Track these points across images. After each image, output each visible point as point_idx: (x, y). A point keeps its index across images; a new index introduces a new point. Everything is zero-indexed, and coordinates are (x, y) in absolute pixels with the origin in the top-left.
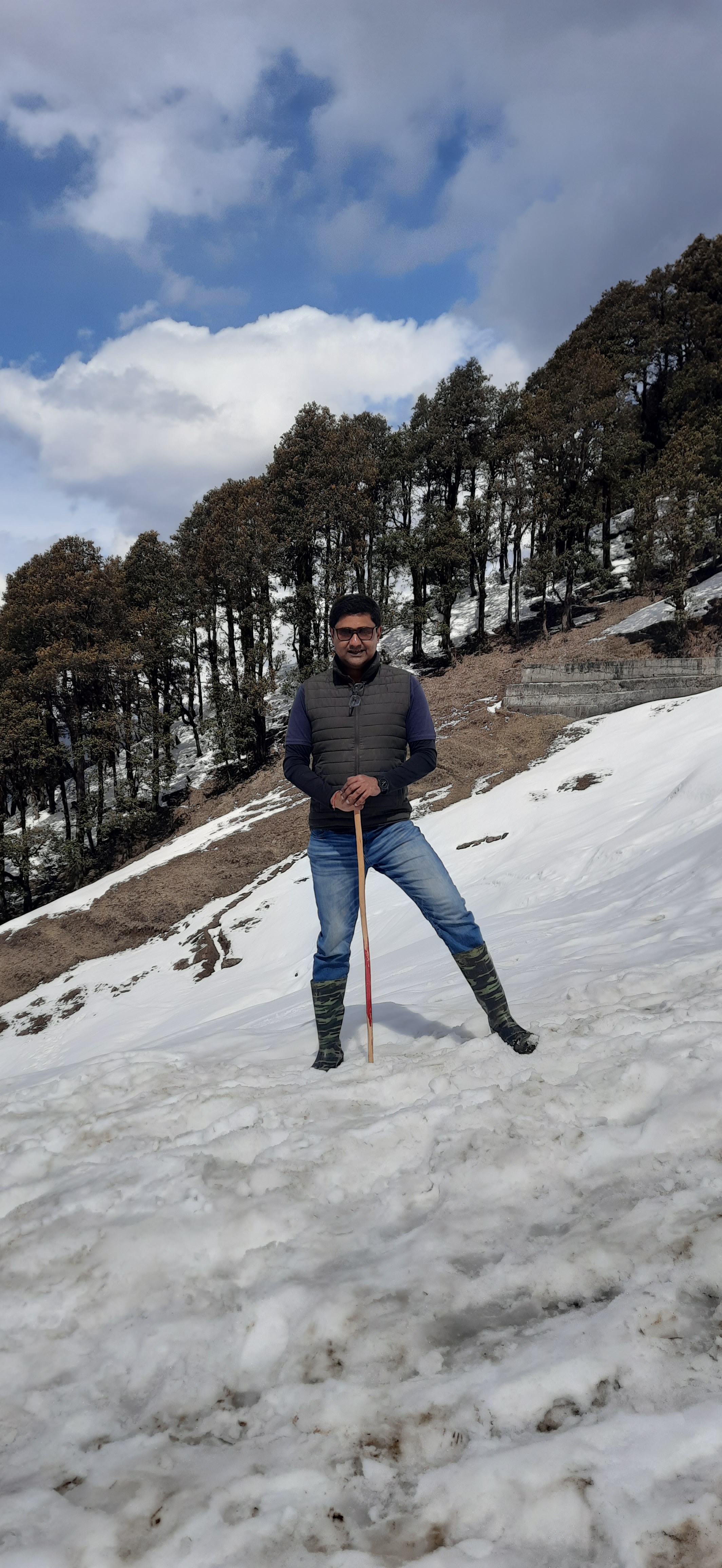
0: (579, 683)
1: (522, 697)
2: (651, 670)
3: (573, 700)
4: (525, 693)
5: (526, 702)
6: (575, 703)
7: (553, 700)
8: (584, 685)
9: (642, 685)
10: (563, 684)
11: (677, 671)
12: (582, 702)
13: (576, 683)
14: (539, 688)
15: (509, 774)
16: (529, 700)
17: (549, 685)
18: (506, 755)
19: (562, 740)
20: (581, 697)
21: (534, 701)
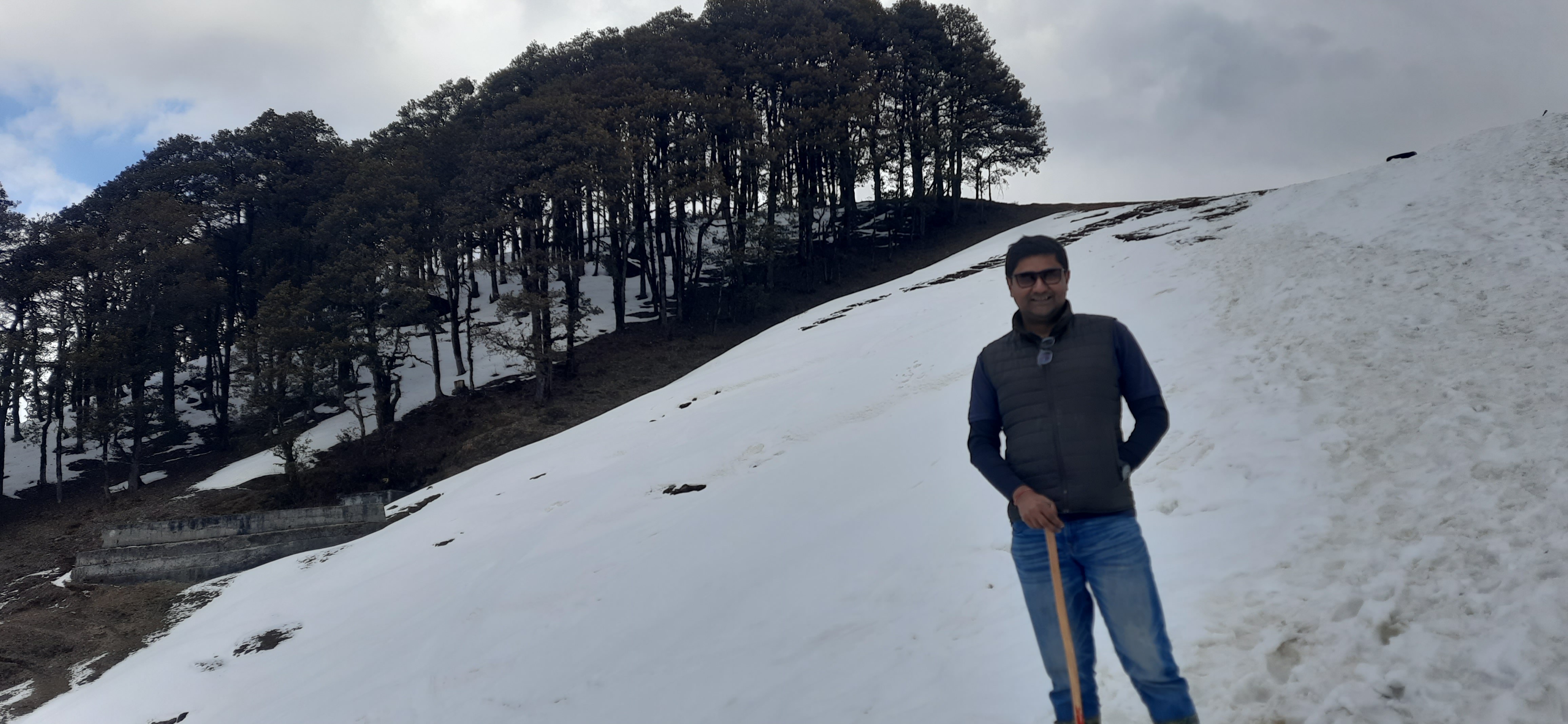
0: (192, 542)
1: (106, 564)
2: (287, 521)
3: (186, 561)
4: (113, 559)
5: (113, 570)
6: (187, 565)
7: (156, 564)
8: (199, 543)
9: (278, 538)
10: (168, 546)
11: (320, 520)
12: (197, 563)
13: (186, 542)
14: (132, 552)
15: (118, 657)
16: (118, 567)
17: (148, 548)
18: (104, 635)
19: (181, 608)
20: (196, 558)
21: (125, 569)
